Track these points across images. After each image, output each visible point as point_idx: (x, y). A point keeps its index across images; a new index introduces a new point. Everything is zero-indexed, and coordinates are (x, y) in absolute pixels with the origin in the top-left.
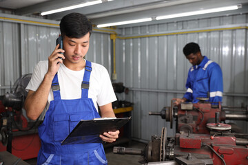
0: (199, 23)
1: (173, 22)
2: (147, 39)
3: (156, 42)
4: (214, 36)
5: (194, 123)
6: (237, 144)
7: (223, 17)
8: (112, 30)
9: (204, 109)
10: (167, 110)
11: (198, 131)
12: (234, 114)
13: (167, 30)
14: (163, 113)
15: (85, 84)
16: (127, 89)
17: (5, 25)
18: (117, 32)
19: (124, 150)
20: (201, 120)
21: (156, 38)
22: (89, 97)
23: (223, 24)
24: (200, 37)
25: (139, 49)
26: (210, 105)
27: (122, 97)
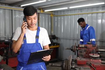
0: (88, 10)
1: (77, 9)
2: (66, 16)
3: (70, 17)
4: (95, 15)
5: (85, 53)
6: (102, 63)
7: (98, 7)
8: (51, 12)
9: (89, 47)
10: (73, 47)
11: (86, 56)
12: (102, 49)
13: (74, 13)
14: (72, 48)
15: (37, 37)
16: (57, 38)
18: (53, 13)
19: (54, 64)
20: (88, 52)
21: (70, 16)
22: (39, 42)
24: (89, 16)
25: (62, 21)
26: (92, 45)
27: (55, 41)
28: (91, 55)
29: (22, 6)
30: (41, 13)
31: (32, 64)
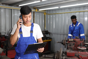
0: (76, 9)
1: (67, 9)
2: (57, 15)
3: (60, 16)
4: (82, 13)
5: (73, 46)
7: (85, 6)
8: (44, 11)
9: (77, 41)
10: (64, 41)
11: (75, 49)
13: (64, 11)
14: (62, 42)
16: (50, 33)
17: (6, 10)
18: (46, 12)
19: (47, 56)
20: (76, 45)
21: (60, 14)
22: (33, 36)
23: (85, 9)
24: (76, 14)
25: (54, 18)
26: (79, 39)
27: (48, 36)
28: (79, 48)
29: (20, 6)
30: (36, 12)
31: (28, 54)
